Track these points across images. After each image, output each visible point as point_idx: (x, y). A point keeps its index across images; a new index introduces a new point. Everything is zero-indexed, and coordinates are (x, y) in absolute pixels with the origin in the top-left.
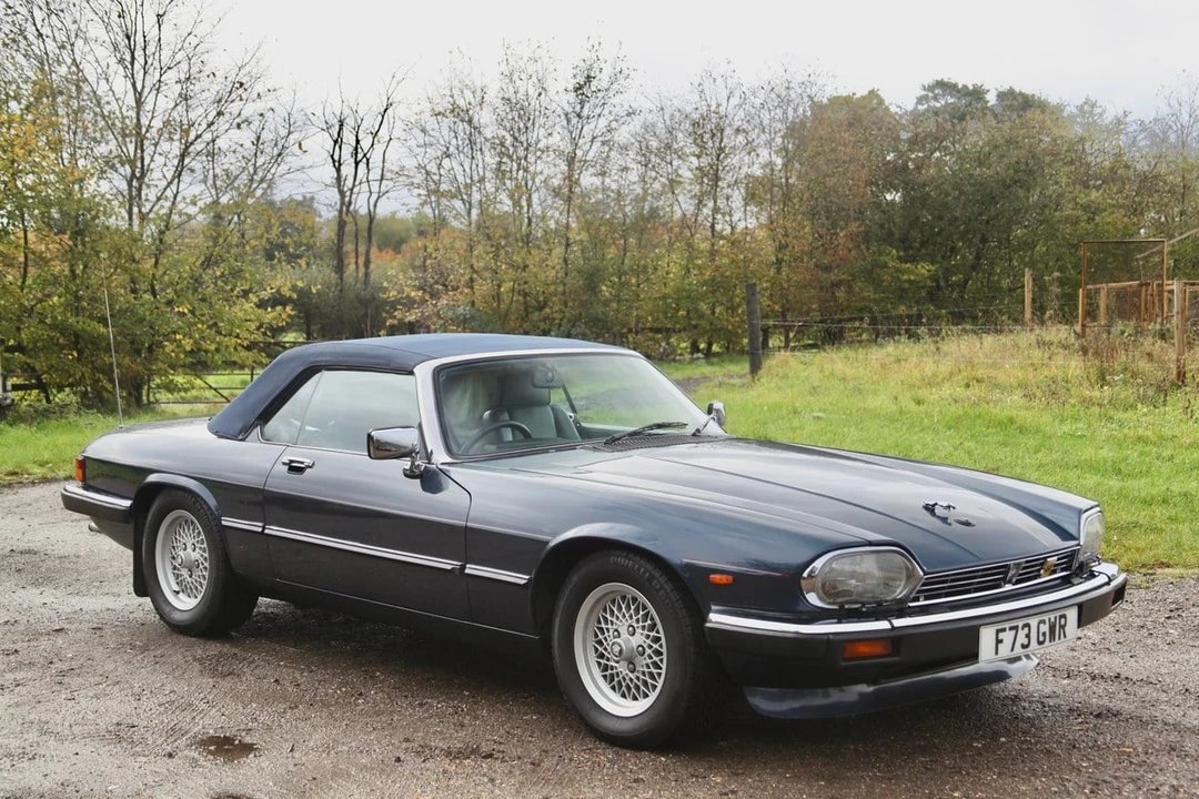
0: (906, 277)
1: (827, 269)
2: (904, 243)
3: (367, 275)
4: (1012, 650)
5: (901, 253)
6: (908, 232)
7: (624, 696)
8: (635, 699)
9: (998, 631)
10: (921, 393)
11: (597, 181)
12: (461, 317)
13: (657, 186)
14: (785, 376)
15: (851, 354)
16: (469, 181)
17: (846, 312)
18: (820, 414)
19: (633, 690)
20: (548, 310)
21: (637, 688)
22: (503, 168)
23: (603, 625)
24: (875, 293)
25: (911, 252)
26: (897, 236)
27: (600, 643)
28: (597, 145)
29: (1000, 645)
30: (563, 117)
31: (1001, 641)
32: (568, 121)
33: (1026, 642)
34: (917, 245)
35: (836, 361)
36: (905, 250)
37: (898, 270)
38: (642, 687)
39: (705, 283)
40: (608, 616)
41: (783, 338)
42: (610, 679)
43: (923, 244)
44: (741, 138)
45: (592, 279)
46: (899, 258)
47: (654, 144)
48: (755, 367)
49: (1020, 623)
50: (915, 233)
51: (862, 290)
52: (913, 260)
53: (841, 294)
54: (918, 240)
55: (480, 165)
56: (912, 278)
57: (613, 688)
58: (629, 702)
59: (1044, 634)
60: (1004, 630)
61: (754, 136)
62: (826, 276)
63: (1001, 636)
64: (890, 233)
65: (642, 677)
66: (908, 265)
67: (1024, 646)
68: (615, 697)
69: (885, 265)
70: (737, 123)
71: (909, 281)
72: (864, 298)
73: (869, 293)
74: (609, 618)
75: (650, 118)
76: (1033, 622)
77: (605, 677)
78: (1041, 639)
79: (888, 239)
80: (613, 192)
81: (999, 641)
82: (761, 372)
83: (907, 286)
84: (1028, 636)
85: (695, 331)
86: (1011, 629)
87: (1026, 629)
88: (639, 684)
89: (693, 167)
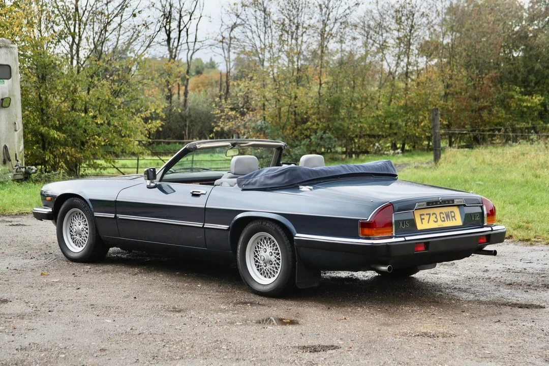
0: (525, 104)
1: (476, 99)
2: (525, 83)
3: (185, 101)
5: (522, 90)
6: (527, 76)
10: (539, 172)
11: (338, 46)
12: (259, 127)
13: (374, 49)
14: (455, 163)
15: (494, 150)
16: (263, 46)
17: (487, 126)
18: (480, 182)
20: (309, 123)
22: (283, 38)
24: (506, 114)
25: (529, 89)
26: (520, 79)
28: (338, 24)
30: (318, 7)
32: (321, 10)
34: (533, 84)
35: (484, 155)
36: (525, 87)
37: (520, 100)
39: (401, 107)
41: (448, 141)
43: (536, 84)
44: (424, 20)
45: (335, 105)
46: (521, 93)
47: (372, 23)
48: (437, 158)
50: (532, 77)
51: (498, 112)
52: (531, 94)
53: (485, 114)
54: (533, 81)
55: (270, 37)
56: (529, 105)
61: (433, 18)
62: (476, 103)
64: (516, 77)
66: (527, 97)
69: (513, 97)
70: (422, 10)
71: (527, 107)
72: (498, 118)
73: (503, 113)
75: (370, 7)
79: (515, 81)
80: (347, 52)
82: (440, 161)
83: (525, 110)
85: (395, 137)
89: (395, 37)
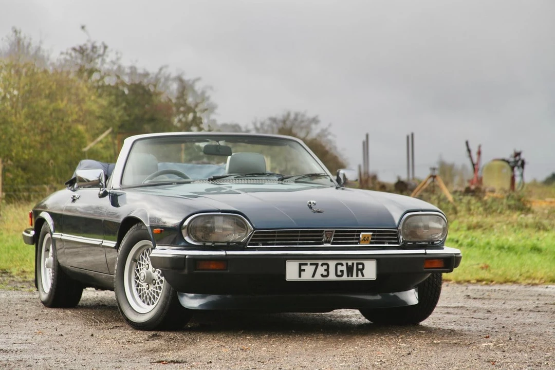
4: (313, 276)
7: (144, 302)
8: (148, 304)
9: (300, 265)
19: (148, 300)
21: (150, 299)
23: (141, 262)
27: (138, 271)
29: (302, 273)
31: (304, 270)
33: (325, 273)
38: (152, 299)
40: (144, 257)
42: (139, 291)
49: (320, 263)
57: (140, 296)
58: (145, 305)
59: (342, 271)
60: (306, 264)
63: (303, 267)
65: (153, 293)
67: (322, 275)
68: (139, 301)
74: (144, 259)
76: (332, 264)
77: (137, 289)
78: (339, 273)
81: (301, 271)
84: (327, 270)
86: (311, 264)
87: (325, 267)
88: (151, 297)
